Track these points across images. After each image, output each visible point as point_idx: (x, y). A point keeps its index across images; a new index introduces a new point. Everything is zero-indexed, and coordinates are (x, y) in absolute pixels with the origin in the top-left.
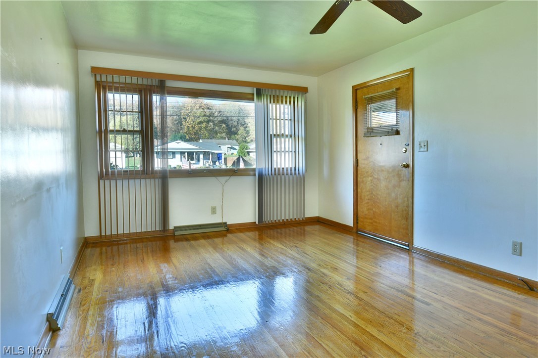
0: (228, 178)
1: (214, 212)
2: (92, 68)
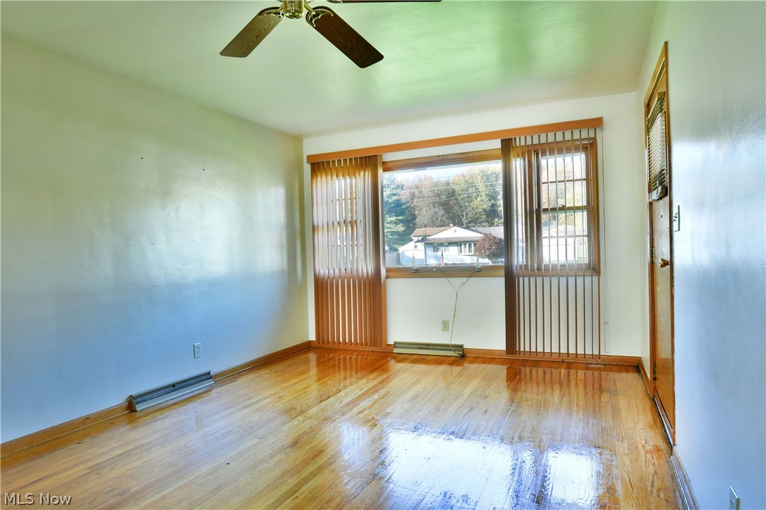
0: (465, 279)
1: (445, 327)
2: (309, 157)
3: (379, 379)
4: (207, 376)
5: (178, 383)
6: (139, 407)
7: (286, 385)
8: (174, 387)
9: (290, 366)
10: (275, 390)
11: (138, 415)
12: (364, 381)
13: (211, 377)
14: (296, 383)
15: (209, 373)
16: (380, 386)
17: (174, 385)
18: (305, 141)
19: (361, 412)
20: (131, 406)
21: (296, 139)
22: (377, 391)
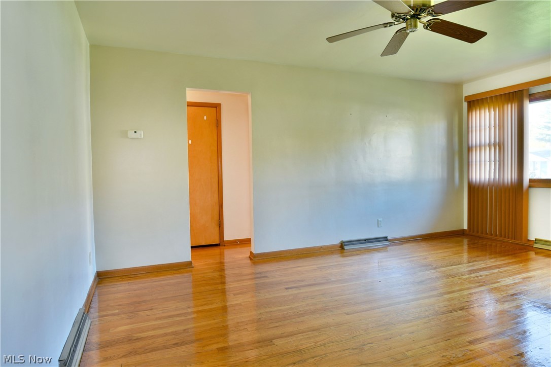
2: (466, 97)
3: (507, 261)
4: (385, 239)
5: (368, 239)
6: (346, 247)
7: (432, 252)
8: (365, 241)
9: (442, 242)
10: (424, 254)
11: (345, 251)
12: (493, 260)
13: (388, 240)
14: (441, 253)
15: (387, 237)
16: (505, 265)
17: (365, 240)
18: (465, 86)
19: (477, 277)
20: (342, 246)
21: (457, 86)
22: (499, 268)
